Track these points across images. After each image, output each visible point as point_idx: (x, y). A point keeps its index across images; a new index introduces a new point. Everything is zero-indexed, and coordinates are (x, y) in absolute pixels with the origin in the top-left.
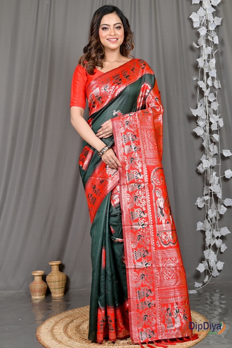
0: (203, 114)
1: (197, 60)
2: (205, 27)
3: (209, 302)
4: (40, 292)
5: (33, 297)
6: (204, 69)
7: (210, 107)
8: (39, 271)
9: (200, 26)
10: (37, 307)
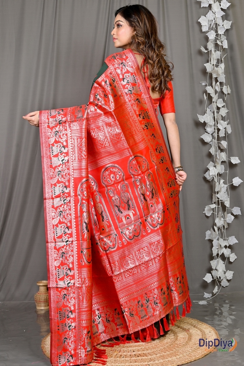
0: (210, 121)
1: (205, 65)
2: (214, 31)
3: (218, 313)
4: (45, 302)
5: (38, 308)
6: (213, 74)
7: (218, 112)
8: (45, 281)
9: (209, 29)
10: (42, 318)
